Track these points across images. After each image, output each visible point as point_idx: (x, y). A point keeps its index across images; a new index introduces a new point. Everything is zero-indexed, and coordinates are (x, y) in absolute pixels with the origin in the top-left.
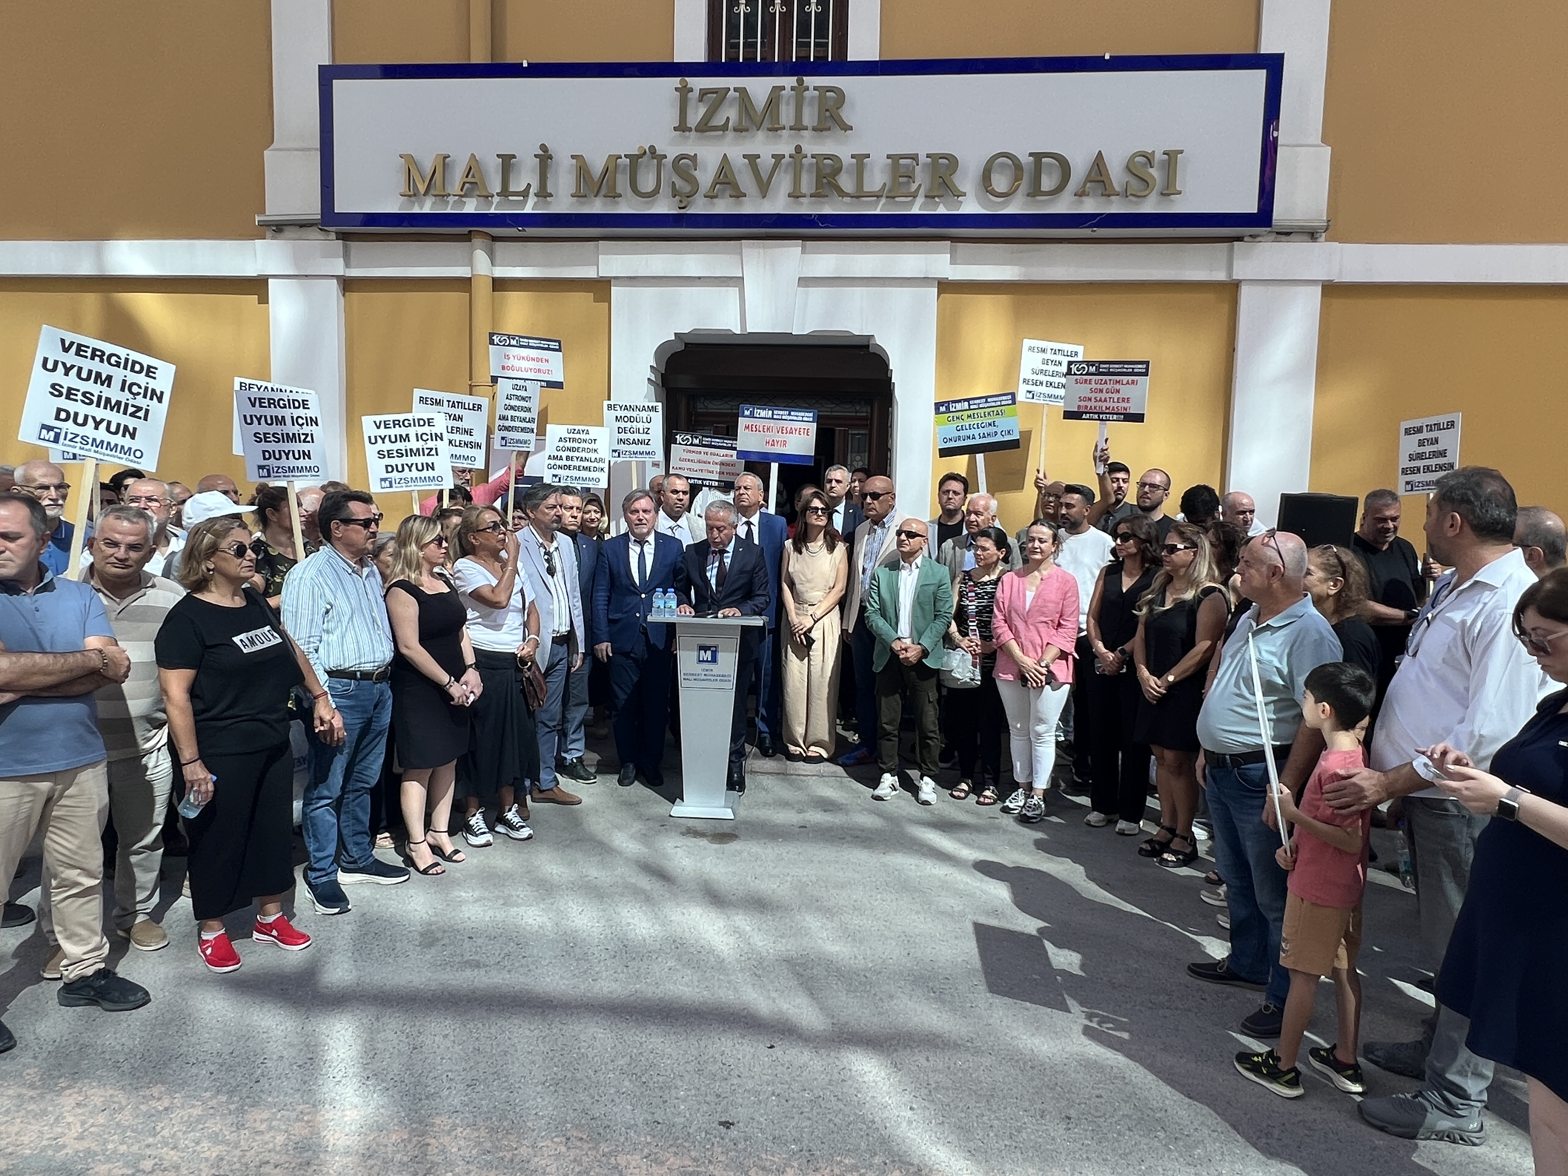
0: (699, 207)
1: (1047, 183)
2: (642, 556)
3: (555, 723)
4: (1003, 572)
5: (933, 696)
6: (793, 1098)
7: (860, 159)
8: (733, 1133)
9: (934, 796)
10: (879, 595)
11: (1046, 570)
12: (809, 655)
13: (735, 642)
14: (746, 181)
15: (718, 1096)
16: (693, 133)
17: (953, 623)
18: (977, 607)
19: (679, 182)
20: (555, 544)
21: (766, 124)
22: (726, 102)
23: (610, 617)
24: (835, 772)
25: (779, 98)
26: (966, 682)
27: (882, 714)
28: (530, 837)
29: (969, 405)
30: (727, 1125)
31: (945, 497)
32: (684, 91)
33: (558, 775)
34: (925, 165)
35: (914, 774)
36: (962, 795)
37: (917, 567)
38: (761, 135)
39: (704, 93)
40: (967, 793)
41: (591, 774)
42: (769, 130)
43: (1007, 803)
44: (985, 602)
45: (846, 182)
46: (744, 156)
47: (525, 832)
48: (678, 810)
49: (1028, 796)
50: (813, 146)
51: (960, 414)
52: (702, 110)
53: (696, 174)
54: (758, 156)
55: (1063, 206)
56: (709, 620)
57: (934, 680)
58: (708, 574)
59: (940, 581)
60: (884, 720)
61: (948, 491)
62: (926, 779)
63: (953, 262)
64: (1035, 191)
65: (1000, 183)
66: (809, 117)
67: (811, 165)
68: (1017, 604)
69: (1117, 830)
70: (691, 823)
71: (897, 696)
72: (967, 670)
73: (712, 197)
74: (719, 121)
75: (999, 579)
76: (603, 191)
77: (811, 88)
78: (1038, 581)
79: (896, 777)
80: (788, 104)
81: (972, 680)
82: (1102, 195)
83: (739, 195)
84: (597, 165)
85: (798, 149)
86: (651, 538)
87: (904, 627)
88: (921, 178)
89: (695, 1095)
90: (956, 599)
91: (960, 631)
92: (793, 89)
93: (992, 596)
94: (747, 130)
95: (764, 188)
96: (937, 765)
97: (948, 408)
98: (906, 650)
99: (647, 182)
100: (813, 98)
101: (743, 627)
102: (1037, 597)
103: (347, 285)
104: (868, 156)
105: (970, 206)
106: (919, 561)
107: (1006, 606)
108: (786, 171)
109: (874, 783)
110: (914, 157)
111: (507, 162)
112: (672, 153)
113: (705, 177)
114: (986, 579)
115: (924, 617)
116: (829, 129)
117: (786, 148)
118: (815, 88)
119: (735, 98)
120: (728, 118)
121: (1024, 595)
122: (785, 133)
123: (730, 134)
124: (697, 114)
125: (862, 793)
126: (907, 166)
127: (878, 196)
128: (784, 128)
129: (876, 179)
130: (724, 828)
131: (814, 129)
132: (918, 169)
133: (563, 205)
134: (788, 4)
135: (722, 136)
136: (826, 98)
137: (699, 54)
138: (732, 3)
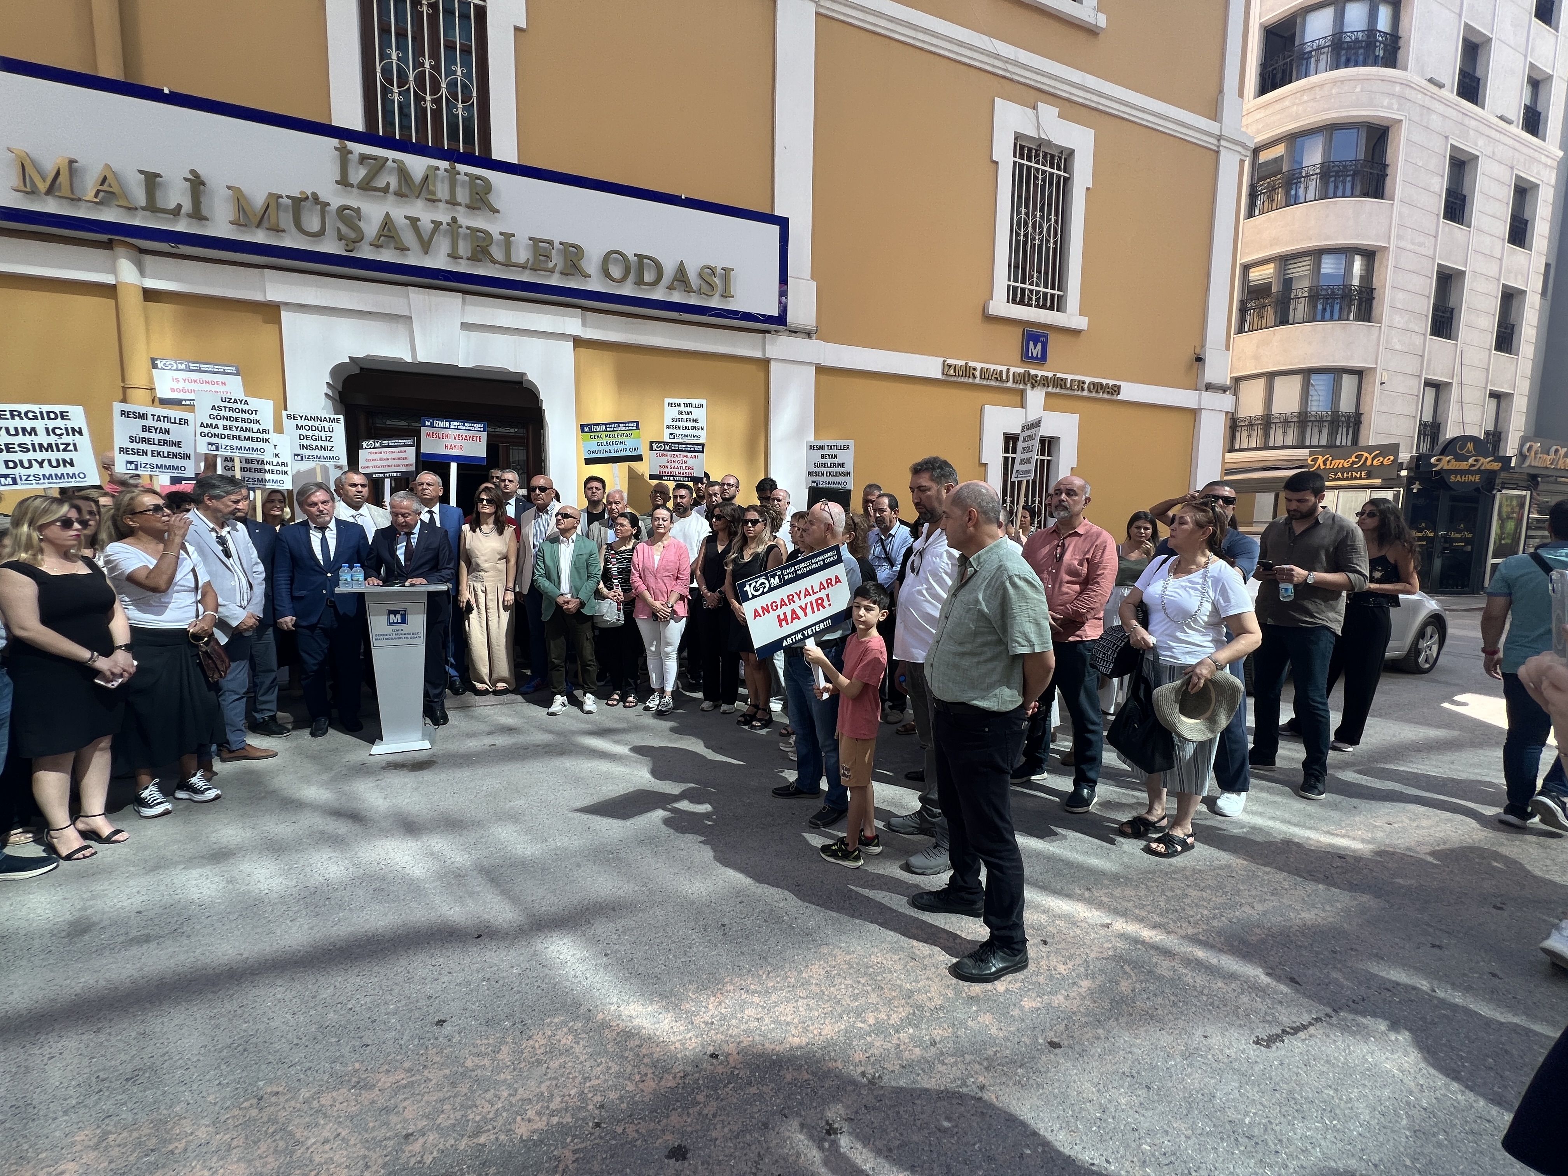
0: (366, 253)
1: (648, 277)
4: (635, 544)
5: (589, 635)
6: (503, 978)
7: (507, 237)
8: (448, 1029)
14: (408, 238)
15: (429, 998)
16: (355, 189)
19: (344, 230)
21: (425, 195)
22: (386, 169)
24: (515, 700)
25: (434, 176)
29: (606, 428)
30: (441, 1023)
31: (590, 492)
32: (344, 152)
34: (559, 250)
35: (578, 693)
38: (420, 203)
39: (363, 158)
42: (428, 200)
44: (625, 565)
45: (497, 253)
46: (406, 217)
48: (377, 749)
49: (661, 697)
50: (466, 220)
51: (600, 434)
52: (363, 172)
53: (361, 224)
54: (418, 219)
55: (658, 294)
56: (397, 588)
57: (590, 623)
60: (553, 656)
63: (584, 325)
64: (640, 282)
65: (616, 272)
66: (462, 195)
67: (466, 235)
68: (648, 564)
70: (391, 758)
71: (563, 638)
73: (378, 246)
74: (381, 183)
75: (633, 548)
76: (265, 224)
77: (462, 173)
80: (443, 182)
82: (685, 291)
83: (403, 248)
84: (256, 197)
85: (454, 219)
87: (565, 587)
88: (557, 260)
89: (406, 1005)
92: (446, 170)
93: (630, 560)
94: (407, 196)
95: (426, 246)
97: (590, 429)
98: (568, 602)
99: (311, 223)
100: (465, 181)
101: (430, 593)
102: (662, 559)
104: (514, 235)
105: (595, 285)
106: (574, 537)
108: (444, 236)
109: (548, 703)
110: (550, 242)
111: (151, 179)
112: (336, 202)
113: (370, 228)
114: (623, 548)
116: (480, 209)
117: (443, 217)
118: (466, 174)
119: (394, 168)
122: (442, 205)
123: (391, 197)
124: (358, 174)
125: (539, 712)
126: (545, 249)
127: (523, 267)
128: (440, 201)
129: (522, 254)
130: (423, 756)
131: (468, 207)
132: (554, 252)
133: (221, 229)
134: (437, 102)
135: (384, 197)
136: (475, 184)
137: (358, 124)
138: (386, 90)
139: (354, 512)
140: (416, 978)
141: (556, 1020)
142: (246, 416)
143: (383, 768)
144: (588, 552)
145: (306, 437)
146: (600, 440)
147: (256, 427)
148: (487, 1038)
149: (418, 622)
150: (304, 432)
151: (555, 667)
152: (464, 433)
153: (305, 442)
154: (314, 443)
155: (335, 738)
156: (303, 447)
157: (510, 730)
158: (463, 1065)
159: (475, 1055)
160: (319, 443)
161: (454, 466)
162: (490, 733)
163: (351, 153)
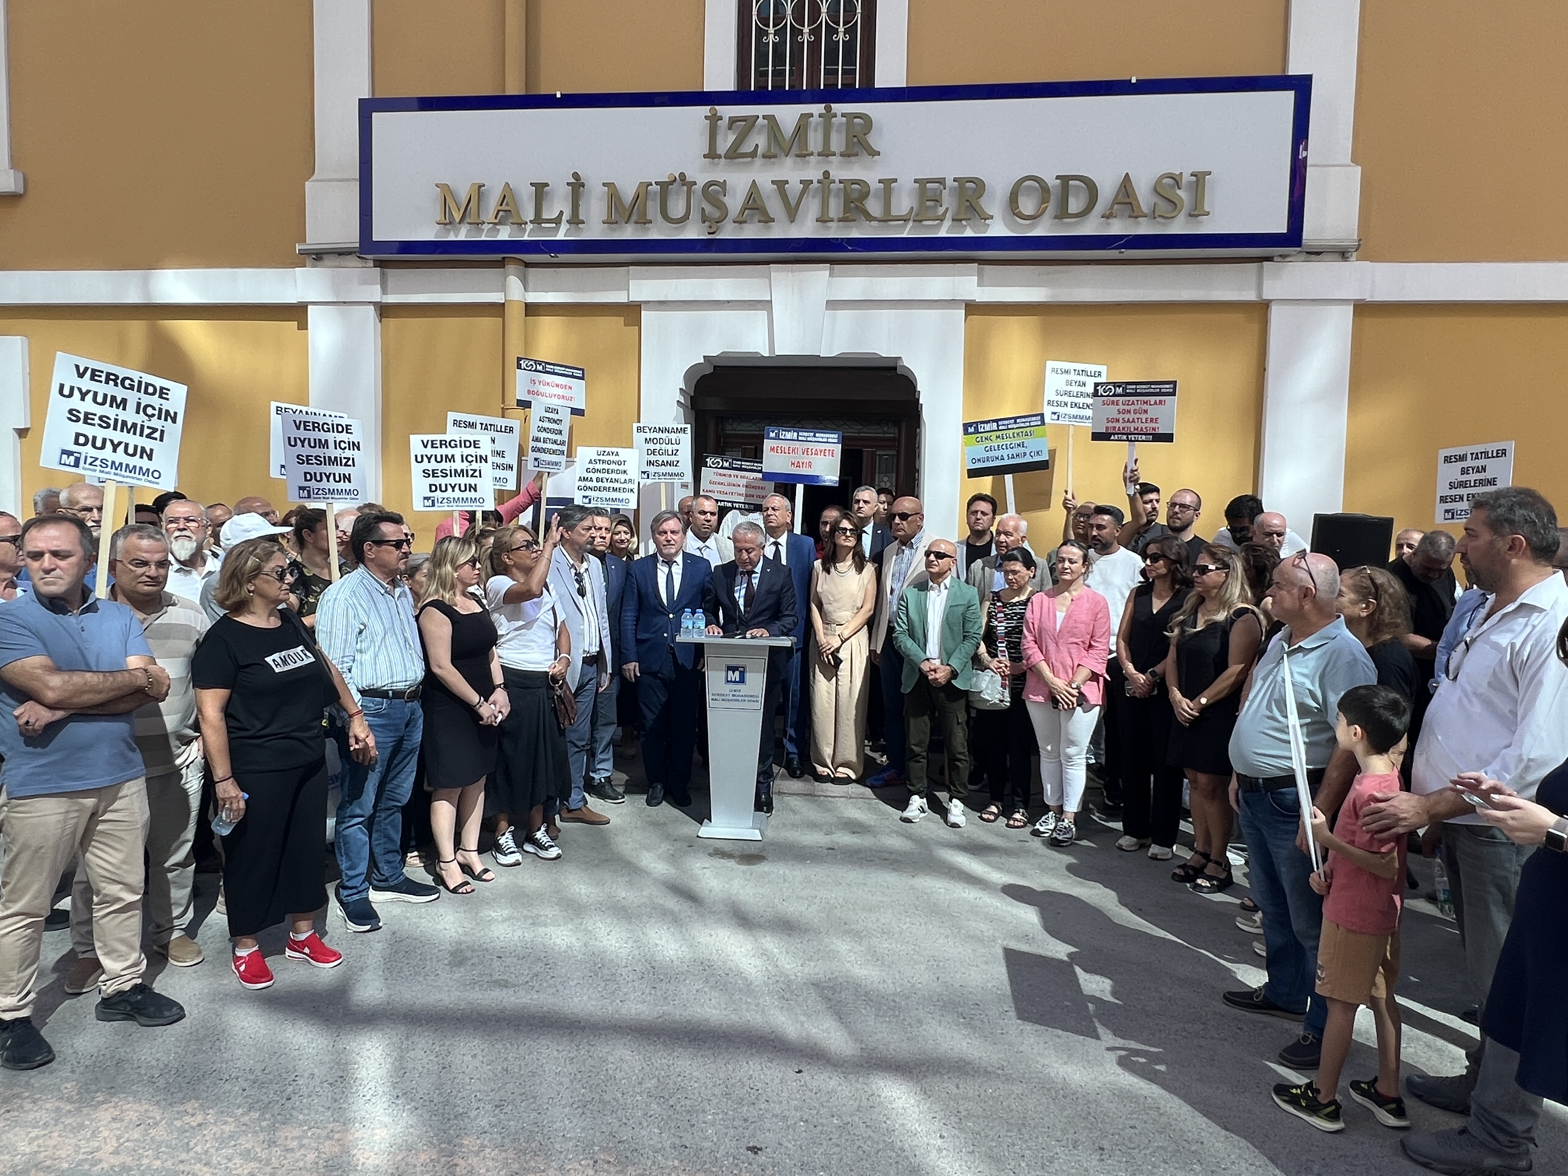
0: (728, 233)
1: (1075, 205)
2: (670, 577)
3: (584, 743)
5: (962, 717)
6: (822, 1124)
7: (888, 184)
8: (762, 1158)
9: (963, 818)
10: (907, 616)
11: (1077, 591)
12: (836, 675)
13: (763, 663)
14: (774, 207)
15: (746, 1120)
16: (723, 160)
17: (982, 643)
18: (1006, 628)
19: (709, 209)
20: (585, 565)
21: (795, 150)
22: (755, 130)
23: (639, 637)
24: (863, 794)
25: (808, 124)
26: (995, 704)
27: (911, 735)
28: (558, 857)
29: (998, 426)
30: (755, 1150)
31: (973, 518)
32: (714, 119)
33: (586, 795)
34: (951, 188)
35: (943, 795)
36: (992, 817)
37: (946, 588)
38: (789, 161)
39: (733, 121)
40: (997, 816)
41: (620, 794)
42: (797, 156)
44: (1014, 623)
45: (874, 206)
46: (773, 182)
47: (554, 852)
48: (706, 831)
49: (1059, 819)
50: (841, 172)
51: (989, 434)
52: (732, 138)
53: (726, 200)
54: (787, 182)
55: (1090, 228)
57: (962, 702)
58: (736, 595)
59: (969, 602)
60: (913, 741)
61: (977, 512)
62: (954, 800)
63: (980, 284)
64: (1062, 213)
65: (1027, 206)
66: (837, 142)
67: (839, 190)
68: (1047, 624)
69: (1149, 854)
70: (719, 844)
71: (926, 718)
72: (996, 691)
73: (741, 223)
74: (747, 148)
75: (1028, 599)
76: (634, 218)
77: (839, 115)
78: (1068, 602)
79: (925, 800)
80: (816, 130)
81: (1002, 701)
82: (1130, 217)
83: (768, 220)
84: (628, 193)
85: (826, 174)
86: (679, 559)
88: (948, 202)
89: (723, 1119)
90: (984, 620)
91: (989, 652)
92: (820, 116)
93: (1022, 616)
94: (775, 157)
95: (792, 213)
96: (966, 788)
97: (976, 429)
98: (935, 671)
99: (677, 208)
100: (841, 124)
101: (772, 648)
102: (1068, 617)
103: (384, 311)
104: (895, 180)
105: (998, 229)
106: (947, 581)
107: (1036, 626)
108: (814, 197)
109: (902, 804)
110: (941, 181)
111: (540, 190)
112: (701, 180)
113: (734, 202)
114: (1016, 599)
115: (954, 639)
116: (857, 155)
117: (814, 173)
118: (843, 115)
119: (763, 126)
120: (757, 145)
121: (1055, 616)
122: (813, 159)
123: (758, 161)
124: (726, 141)
125: (890, 814)
126: (935, 190)
127: (905, 219)
128: (812, 154)
129: (904, 203)
131: (842, 155)
132: (945, 193)
133: (594, 231)
134: (816, 32)
135: (751, 163)
136: (853, 124)
137: (729, 84)
138: (761, 33)
143: (710, 855)
144: (965, 602)
145: (653, 452)
146: (989, 444)
150: (652, 446)
151: (915, 756)
152: (815, 446)
153: (652, 458)
154: (660, 458)
155: (668, 811)
160: (666, 458)
161: (800, 488)
163: (721, 118)
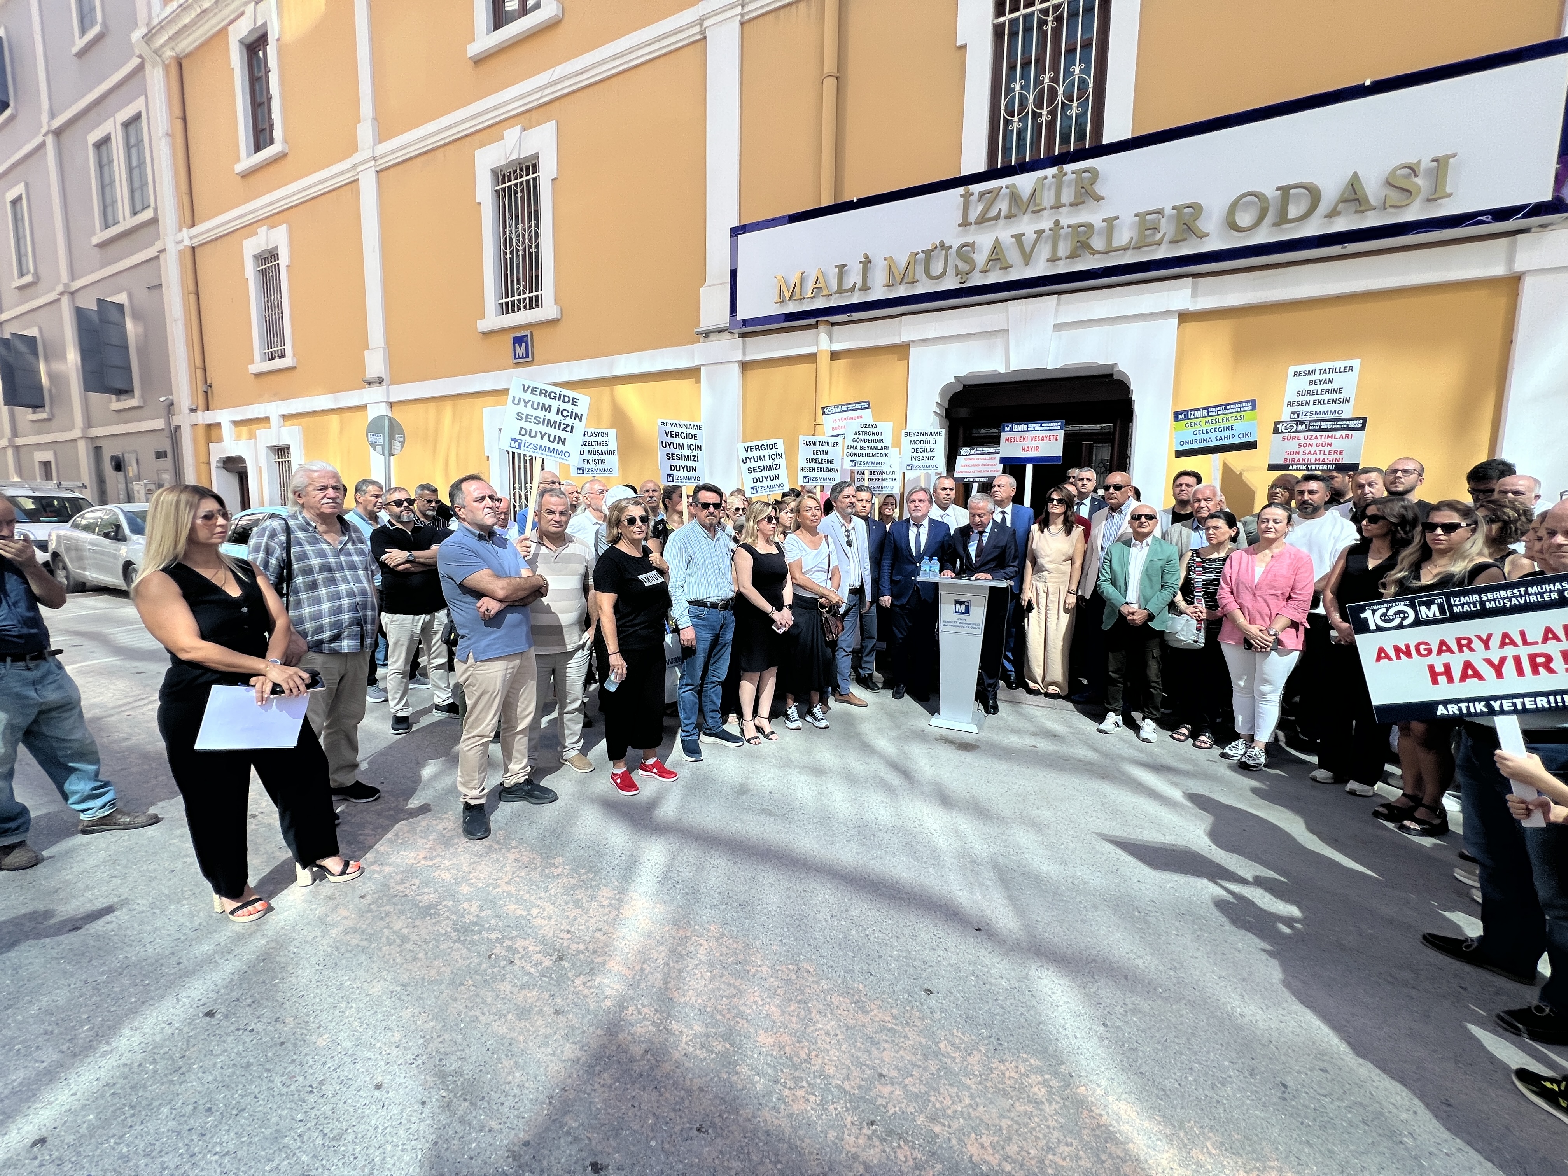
0: (977, 280)
1: (1293, 212)
2: (918, 535)
4: (1231, 550)
6: (991, 983)
7: (1110, 222)
8: (933, 1001)
11: (1276, 549)
13: (984, 599)
14: (1013, 255)
15: (925, 963)
16: (973, 227)
17: (1179, 594)
19: (961, 264)
21: (1031, 208)
22: (1000, 198)
25: (1043, 185)
29: (1205, 413)
30: (928, 992)
32: (967, 196)
34: (1170, 216)
35: (1137, 716)
38: (1026, 218)
39: (982, 194)
42: (1034, 212)
43: (1227, 750)
45: (1097, 243)
46: (1012, 236)
48: (935, 721)
49: (1248, 747)
50: (1068, 218)
51: (1198, 420)
52: (980, 208)
53: (975, 256)
54: (1023, 234)
55: (1310, 229)
56: (964, 581)
62: (1147, 720)
63: (1194, 294)
64: (1282, 220)
65: (1244, 219)
66: (1067, 196)
67: (1067, 234)
70: (944, 732)
72: (1191, 633)
73: (985, 272)
74: (993, 213)
76: (906, 280)
77: (1070, 172)
78: (1268, 559)
79: (1120, 717)
80: (1049, 190)
82: (1356, 212)
83: (1007, 267)
84: (902, 260)
85: (1057, 223)
86: (926, 522)
87: (1132, 595)
88: (1166, 228)
89: (906, 957)
90: (1183, 574)
91: (1185, 600)
92: (1054, 177)
94: (1015, 216)
95: (1027, 258)
96: (1158, 710)
97: (1186, 416)
98: (1133, 614)
99: (937, 268)
100: (1071, 181)
101: (992, 589)
102: (1267, 572)
103: (745, 366)
104: (1117, 218)
105: (1214, 244)
107: (1234, 579)
108: (1046, 243)
110: (1160, 212)
111: (842, 269)
112: (956, 244)
113: (981, 258)
115: (1152, 587)
116: (1084, 202)
117: (1046, 224)
118: (1073, 173)
119: (1006, 194)
120: (1000, 210)
121: (1254, 571)
122: (1045, 213)
123: (1002, 222)
124: (976, 211)
125: (1088, 725)
126: (1154, 220)
127: (1125, 249)
128: (1045, 209)
129: (1124, 235)
130: (969, 738)
131: (1071, 205)
132: (1163, 221)
133: (878, 294)
134: (1053, 113)
135: (995, 225)
136: (1082, 179)
137: (981, 166)
138: (1007, 122)
139: (941, 512)
140: (919, 939)
141: (1032, 1061)
142: (875, 437)
143: (937, 740)
144: (1165, 557)
145: (916, 451)
146: (1198, 428)
147: (880, 445)
148: (963, 1034)
149: (979, 614)
150: (915, 446)
151: (1114, 682)
152: (1041, 434)
153: (915, 455)
154: (921, 455)
155: (908, 702)
156: (913, 458)
157: (1054, 736)
158: (937, 1044)
159: (949, 1042)
160: (925, 454)
161: (1029, 468)
162: (1034, 734)
163: (972, 194)
